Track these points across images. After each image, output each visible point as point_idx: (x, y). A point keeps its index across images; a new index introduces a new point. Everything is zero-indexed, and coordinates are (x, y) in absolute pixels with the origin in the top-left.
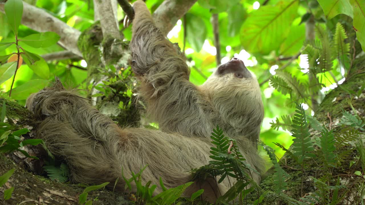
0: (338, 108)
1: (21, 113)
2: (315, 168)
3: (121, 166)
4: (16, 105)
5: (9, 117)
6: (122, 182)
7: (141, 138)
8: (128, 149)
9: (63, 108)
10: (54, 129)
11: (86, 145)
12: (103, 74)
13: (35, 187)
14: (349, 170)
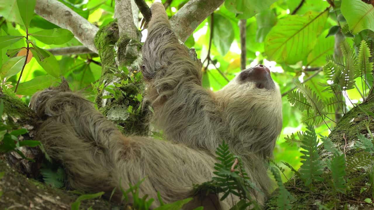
0: (355, 129)
1: (23, 111)
2: (324, 191)
3: (119, 175)
4: (18, 103)
5: (9, 115)
6: (119, 192)
7: (144, 148)
8: (130, 158)
9: (67, 110)
10: (55, 131)
11: (87, 150)
12: (115, 75)
13: (27, 191)
14: (359, 196)
